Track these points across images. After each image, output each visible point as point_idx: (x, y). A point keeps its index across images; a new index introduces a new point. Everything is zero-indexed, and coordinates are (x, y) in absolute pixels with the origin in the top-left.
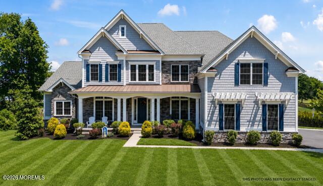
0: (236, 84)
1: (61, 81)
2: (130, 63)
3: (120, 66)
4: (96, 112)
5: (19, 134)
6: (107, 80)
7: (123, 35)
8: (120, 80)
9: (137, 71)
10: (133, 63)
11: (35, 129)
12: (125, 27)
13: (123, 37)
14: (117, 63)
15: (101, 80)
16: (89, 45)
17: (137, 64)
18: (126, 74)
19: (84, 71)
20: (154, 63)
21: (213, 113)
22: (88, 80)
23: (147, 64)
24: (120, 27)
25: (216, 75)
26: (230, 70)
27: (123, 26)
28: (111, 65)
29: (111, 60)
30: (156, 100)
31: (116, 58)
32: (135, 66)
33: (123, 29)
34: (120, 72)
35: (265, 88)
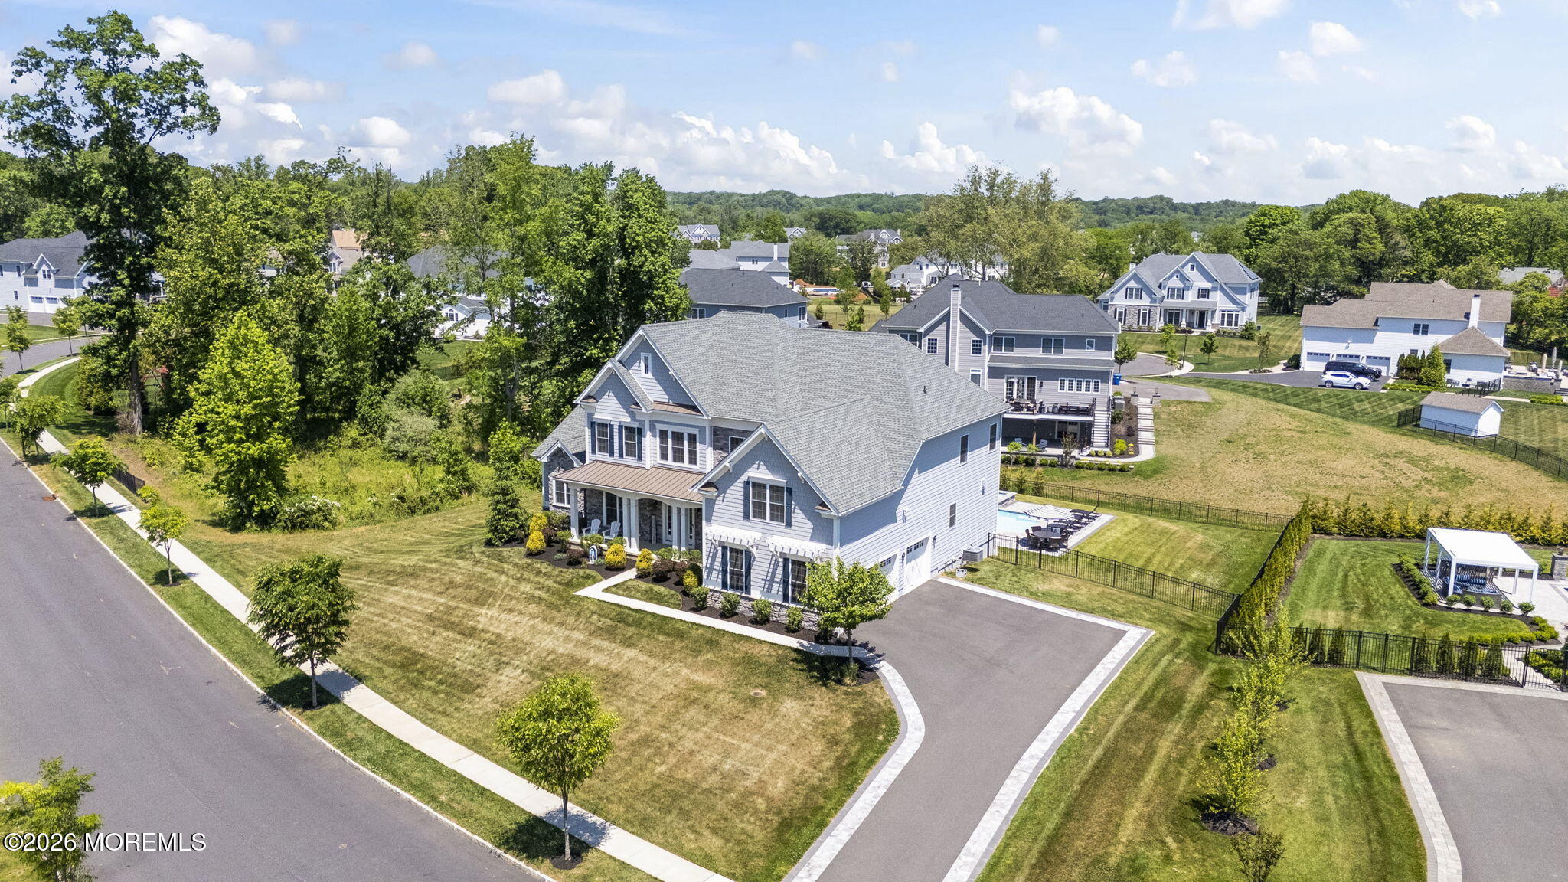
0: (746, 517)
1: (559, 446)
2: (659, 427)
3: (640, 432)
4: (607, 510)
5: (490, 536)
6: (621, 455)
7: (647, 371)
8: (640, 458)
9: (670, 441)
10: (664, 427)
11: (511, 530)
12: (650, 356)
13: (646, 375)
14: (636, 425)
15: (612, 454)
16: (594, 387)
17: (670, 429)
18: (650, 444)
19: (588, 431)
20: (695, 431)
21: (714, 557)
22: (594, 451)
23: (686, 431)
24: (643, 355)
25: (718, 496)
26: (736, 490)
27: (646, 354)
28: (626, 428)
29: (626, 419)
30: (679, 509)
31: (632, 415)
32: (666, 432)
33: (646, 359)
34: (640, 442)
35: (788, 530)
